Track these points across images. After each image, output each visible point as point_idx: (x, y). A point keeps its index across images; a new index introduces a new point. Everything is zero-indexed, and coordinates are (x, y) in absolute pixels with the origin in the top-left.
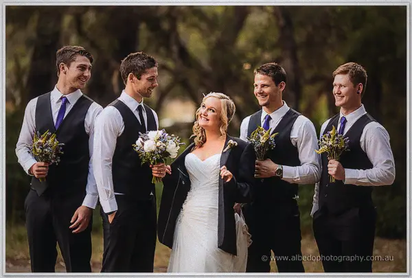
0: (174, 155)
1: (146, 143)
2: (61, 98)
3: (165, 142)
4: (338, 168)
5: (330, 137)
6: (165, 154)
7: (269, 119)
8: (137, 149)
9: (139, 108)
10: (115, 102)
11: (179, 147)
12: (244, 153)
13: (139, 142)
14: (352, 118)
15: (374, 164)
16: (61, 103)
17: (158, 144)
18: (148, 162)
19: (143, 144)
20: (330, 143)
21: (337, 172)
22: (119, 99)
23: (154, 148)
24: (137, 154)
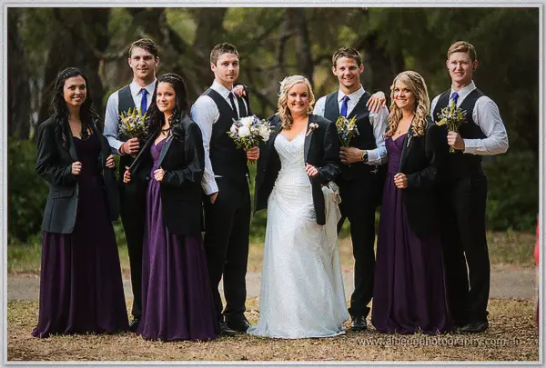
0: (266, 138)
1: (240, 129)
2: (141, 90)
3: (257, 127)
4: (457, 138)
5: (449, 110)
6: (259, 138)
7: (347, 100)
8: (232, 135)
9: (231, 96)
10: (208, 91)
11: (270, 131)
12: (327, 133)
13: (233, 128)
14: (463, 93)
15: (488, 135)
16: (141, 95)
17: (253, 129)
18: (243, 146)
19: (237, 131)
20: (450, 116)
21: (456, 142)
22: (212, 87)
23: (248, 134)
24: (232, 139)
